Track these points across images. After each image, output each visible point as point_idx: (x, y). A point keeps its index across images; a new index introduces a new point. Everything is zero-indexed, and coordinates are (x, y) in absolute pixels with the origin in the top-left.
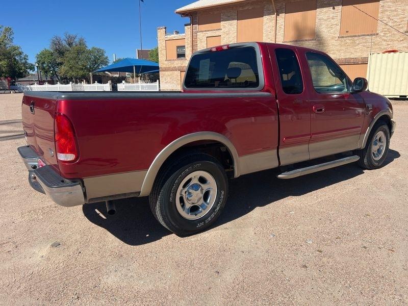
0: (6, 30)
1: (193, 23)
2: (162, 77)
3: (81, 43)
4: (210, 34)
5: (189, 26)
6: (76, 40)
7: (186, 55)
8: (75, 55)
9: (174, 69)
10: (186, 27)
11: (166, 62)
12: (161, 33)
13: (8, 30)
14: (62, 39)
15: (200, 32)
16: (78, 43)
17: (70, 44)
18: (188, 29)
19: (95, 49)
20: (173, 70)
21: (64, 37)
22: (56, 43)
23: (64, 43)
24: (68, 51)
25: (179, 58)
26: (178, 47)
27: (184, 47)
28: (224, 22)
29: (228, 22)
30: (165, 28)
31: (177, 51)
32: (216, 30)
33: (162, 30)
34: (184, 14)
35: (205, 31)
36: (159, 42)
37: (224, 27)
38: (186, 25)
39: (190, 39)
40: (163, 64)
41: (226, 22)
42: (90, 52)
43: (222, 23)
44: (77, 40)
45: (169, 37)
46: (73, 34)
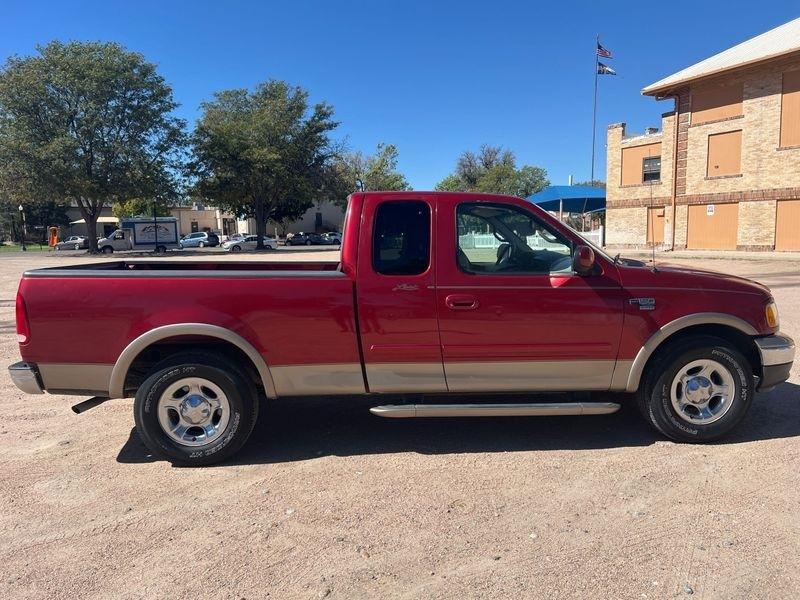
0: (388, 149)
1: (680, 109)
2: (610, 219)
3: (508, 161)
4: (716, 128)
5: (672, 118)
6: (498, 157)
7: (662, 175)
8: (492, 183)
9: (636, 204)
10: (665, 120)
11: (621, 191)
12: (614, 136)
13: (391, 150)
14: (476, 156)
15: (695, 126)
16: (501, 161)
17: (487, 165)
18: (669, 124)
19: (528, 169)
20: (634, 206)
21: (480, 153)
22: (466, 165)
23: (479, 163)
24: (483, 175)
25: (646, 183)
26: (646, 160)
27: (658, 158)
28: (749, 101)
29: (760, 99)
30: (623, 125)
31: (644, 168)
32: (731, 119)
33: (616, 130)
34: (663, 94)
35: (707, 123)
36: (608, 152)
37: (750, 110)
38: (665, 115)
39: (671, 143)
40: (614, 195)
41: (755, 100)
42: (519, 176)
43: (746, 103)
44: (500, 157)
45: (630, 142)
46: (494, 146)
